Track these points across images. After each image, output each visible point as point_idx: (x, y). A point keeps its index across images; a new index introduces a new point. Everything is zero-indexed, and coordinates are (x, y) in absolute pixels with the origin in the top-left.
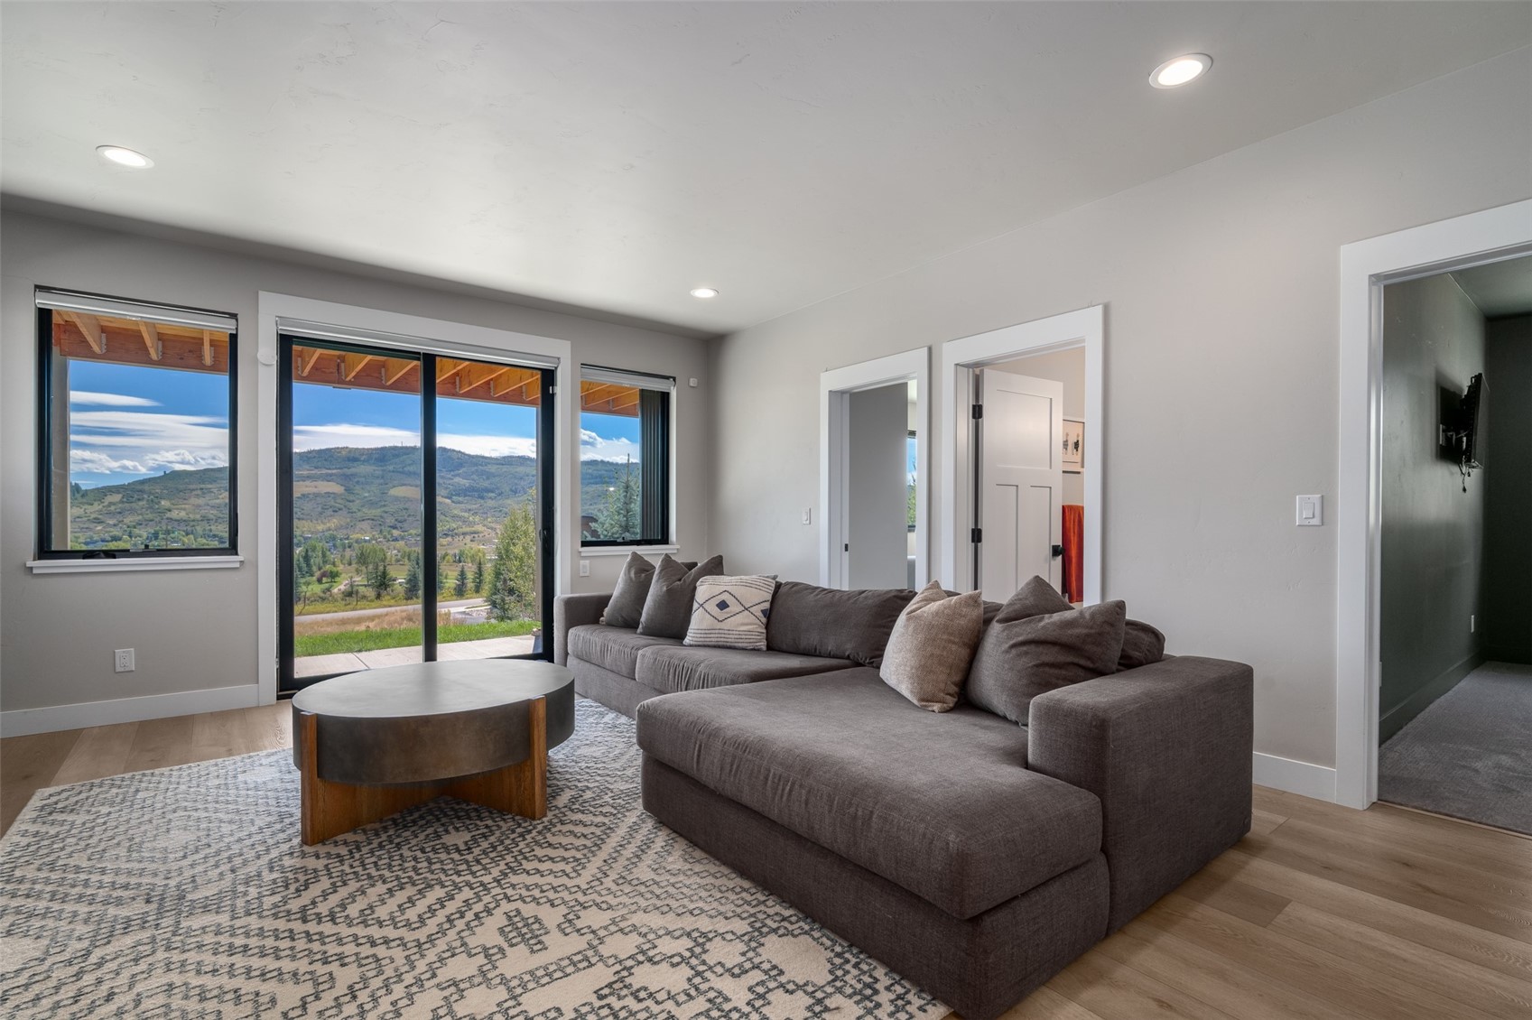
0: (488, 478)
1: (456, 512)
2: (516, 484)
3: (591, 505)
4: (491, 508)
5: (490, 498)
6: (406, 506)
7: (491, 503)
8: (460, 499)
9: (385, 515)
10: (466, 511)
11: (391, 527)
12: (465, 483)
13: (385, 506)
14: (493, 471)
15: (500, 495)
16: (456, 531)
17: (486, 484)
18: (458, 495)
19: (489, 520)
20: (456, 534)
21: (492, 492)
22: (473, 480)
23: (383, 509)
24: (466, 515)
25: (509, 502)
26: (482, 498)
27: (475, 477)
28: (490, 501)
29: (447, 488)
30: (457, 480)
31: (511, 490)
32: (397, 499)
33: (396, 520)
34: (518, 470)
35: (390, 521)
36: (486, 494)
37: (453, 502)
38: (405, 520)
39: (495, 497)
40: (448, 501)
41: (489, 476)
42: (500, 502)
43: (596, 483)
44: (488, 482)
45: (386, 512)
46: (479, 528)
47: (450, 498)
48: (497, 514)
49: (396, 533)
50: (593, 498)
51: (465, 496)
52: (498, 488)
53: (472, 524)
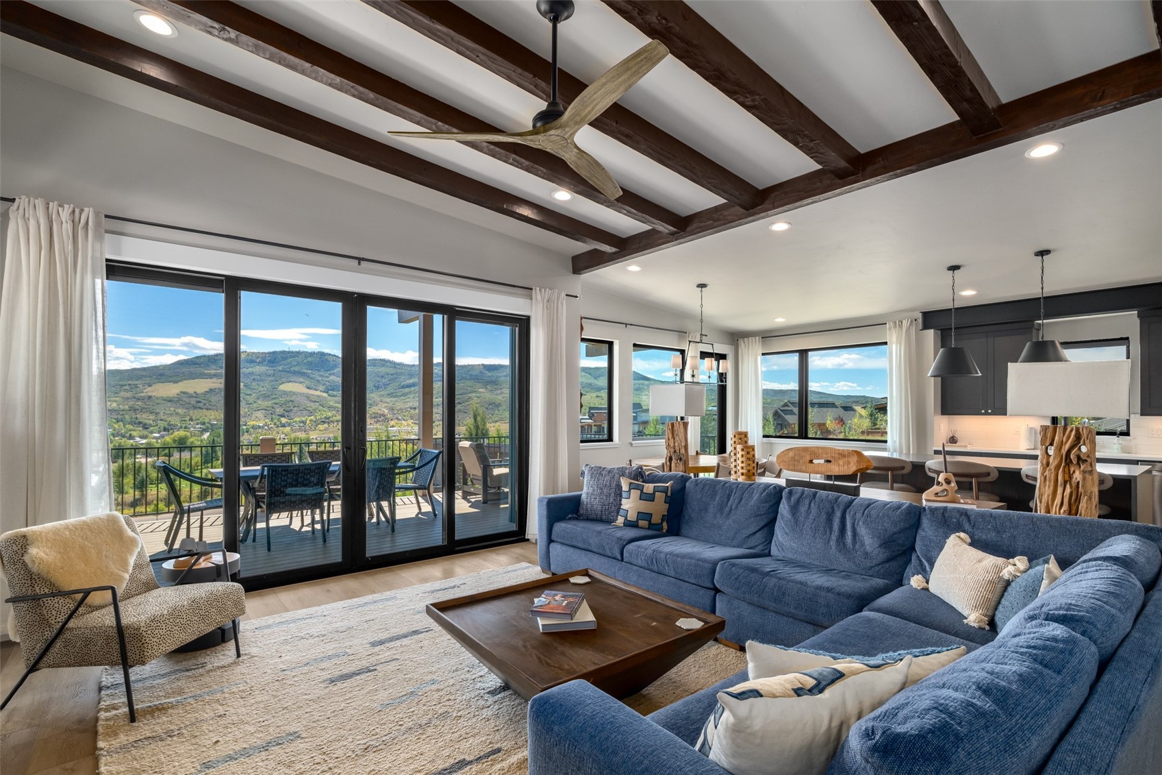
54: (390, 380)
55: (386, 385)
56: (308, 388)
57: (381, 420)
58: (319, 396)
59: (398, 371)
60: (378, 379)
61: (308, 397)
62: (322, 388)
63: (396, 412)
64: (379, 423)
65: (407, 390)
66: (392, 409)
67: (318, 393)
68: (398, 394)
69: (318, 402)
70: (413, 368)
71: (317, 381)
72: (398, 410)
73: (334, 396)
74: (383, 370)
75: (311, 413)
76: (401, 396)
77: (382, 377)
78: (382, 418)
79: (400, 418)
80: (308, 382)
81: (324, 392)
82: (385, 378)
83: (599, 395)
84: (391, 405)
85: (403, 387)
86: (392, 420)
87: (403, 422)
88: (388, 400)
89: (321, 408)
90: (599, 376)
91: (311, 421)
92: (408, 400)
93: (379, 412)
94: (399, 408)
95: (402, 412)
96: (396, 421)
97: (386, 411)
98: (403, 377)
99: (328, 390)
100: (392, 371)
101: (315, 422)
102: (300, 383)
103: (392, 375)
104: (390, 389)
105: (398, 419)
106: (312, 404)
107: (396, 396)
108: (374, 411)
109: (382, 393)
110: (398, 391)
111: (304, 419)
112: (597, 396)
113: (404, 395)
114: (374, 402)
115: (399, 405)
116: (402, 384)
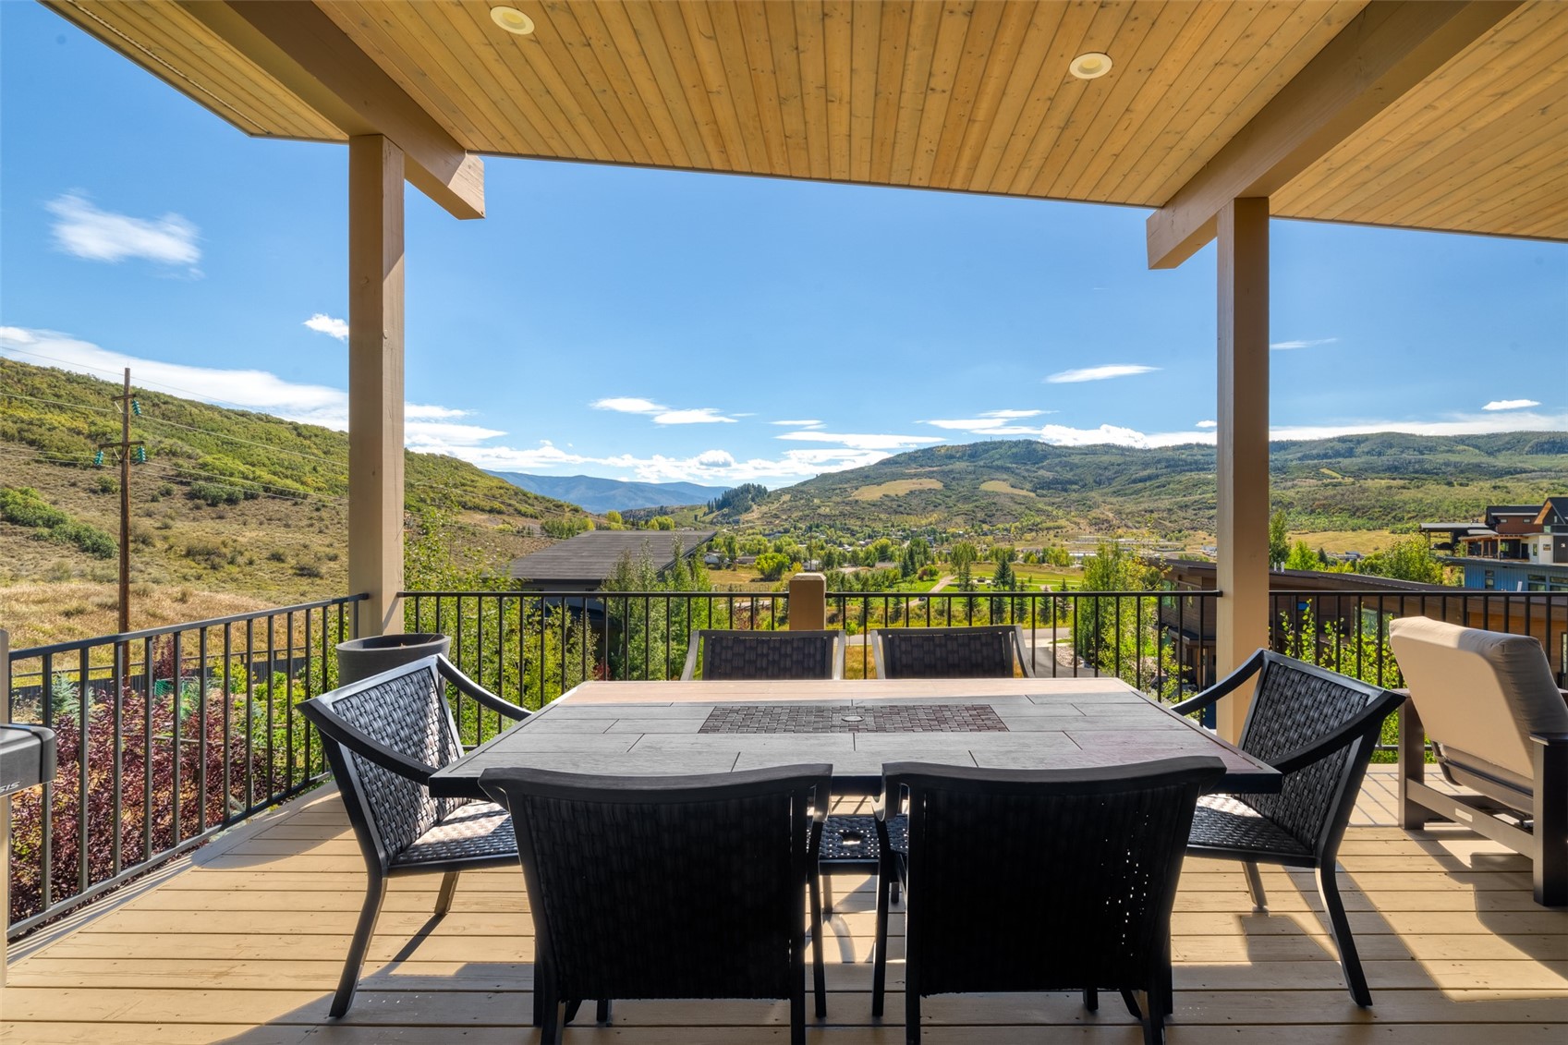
0: (1071, 470)
1: (1040, 506)
2: (1101, 475)
3: (1185, 496)
4: (1075, 502)
5: (1074, 490)
6: (995, 501)
7: (1074, 496)
8: (1044, 492)
9: (976, 510)
10: (1049, 505)
11: (980, 521)
12: (1049, 475)
13: (976, 501)
14: (1076, 461)
15: (1083, 486)
16: (1040, 526)
17: (1069, 476)
18: (1042, 488)
19: (1073, 514)
20: (1040, 529)
21: (1076, 484)
22: (1057, 472)
23: (974, 504)
24: (1050, 508)
25: (1093, 494)
26: (1066, 490)
27: (1058, 468)
28: (1074, 494)
29: (1032, 481)
30: (1042, 472)
31: (1095, 481)
32: (987, 494)
33: (986, 515)
34: (1102, 459)
35: (980, 515)
36: (1069, 486)
37: (1037, 495)
38: (994, 515)
39: (1079, 490)
40: (1032, 495)
41: (1072, 467)
42: (1084, 495)
43: (1191, 471)
44: (1072, 473)
45: (977, 507)
46: (1062, 522)
47: (1035, 492)
48: (1081, 508)
49: (985, 527)
50: (1187, 488)
51: (1049, 489)
52: (1082, 480)
53: (1055, 518)
54: (1115, 473)
55: (1110, 480)
56: (1012, 487)
57: (1104, 527)
58: (1025, 497)
59: (1128, 459)
60: (1100, 471)
61: (1012, 498)
62: (1028, 486)
63: (1124, 516)
64: (1101, 532)
65: (1140, 485)
66: (1119, 513)
67: (1024, 493)
68: (1127, 492)
69: (1024, 504)
70: (1148, 454)
71: (1023, 477)
72: (1127, 514)
73: (1044, 496)
74: (1106, 459)
75: (1016, 518)
76: (1131, 494)
77: (1106, 468)
78: (1106, 525)
79: (1130, 524)
80: (1012, 480)
81: (1030, 491)
82: (1109, 470)
83: (1500, 484)
84: (1117, 507)
85: (1135, 482)
86: (1119, 527)
87: (1135, 531)
88: (1114, 500)
89: (1027, 511)
90: (1499, 451)
91: (1016, 528)
92: (1141, 499)
93: (1101, 516)
94: (1128, 511)
95: (1133, 516)
96: (1125, 529)
97: (1111, 515)
98: (1134, 468)
99: (1036, 488)
100: (1119, 459)
101: (1021, 529)
102: (1004, 480)
103: (1119, 465)
104: (1116, 485)
105: (1128, 527)
106: (1017, 507)
107: (1125, 495)
108: (1094, 515)
109: (1104, 491)
110: (1127, 486)
111: (1008, 526)
112: (1495, 488)
113: (1136, 492)
114: (1095, 503)
115: (1130, 507)
116: (1134, 477)
